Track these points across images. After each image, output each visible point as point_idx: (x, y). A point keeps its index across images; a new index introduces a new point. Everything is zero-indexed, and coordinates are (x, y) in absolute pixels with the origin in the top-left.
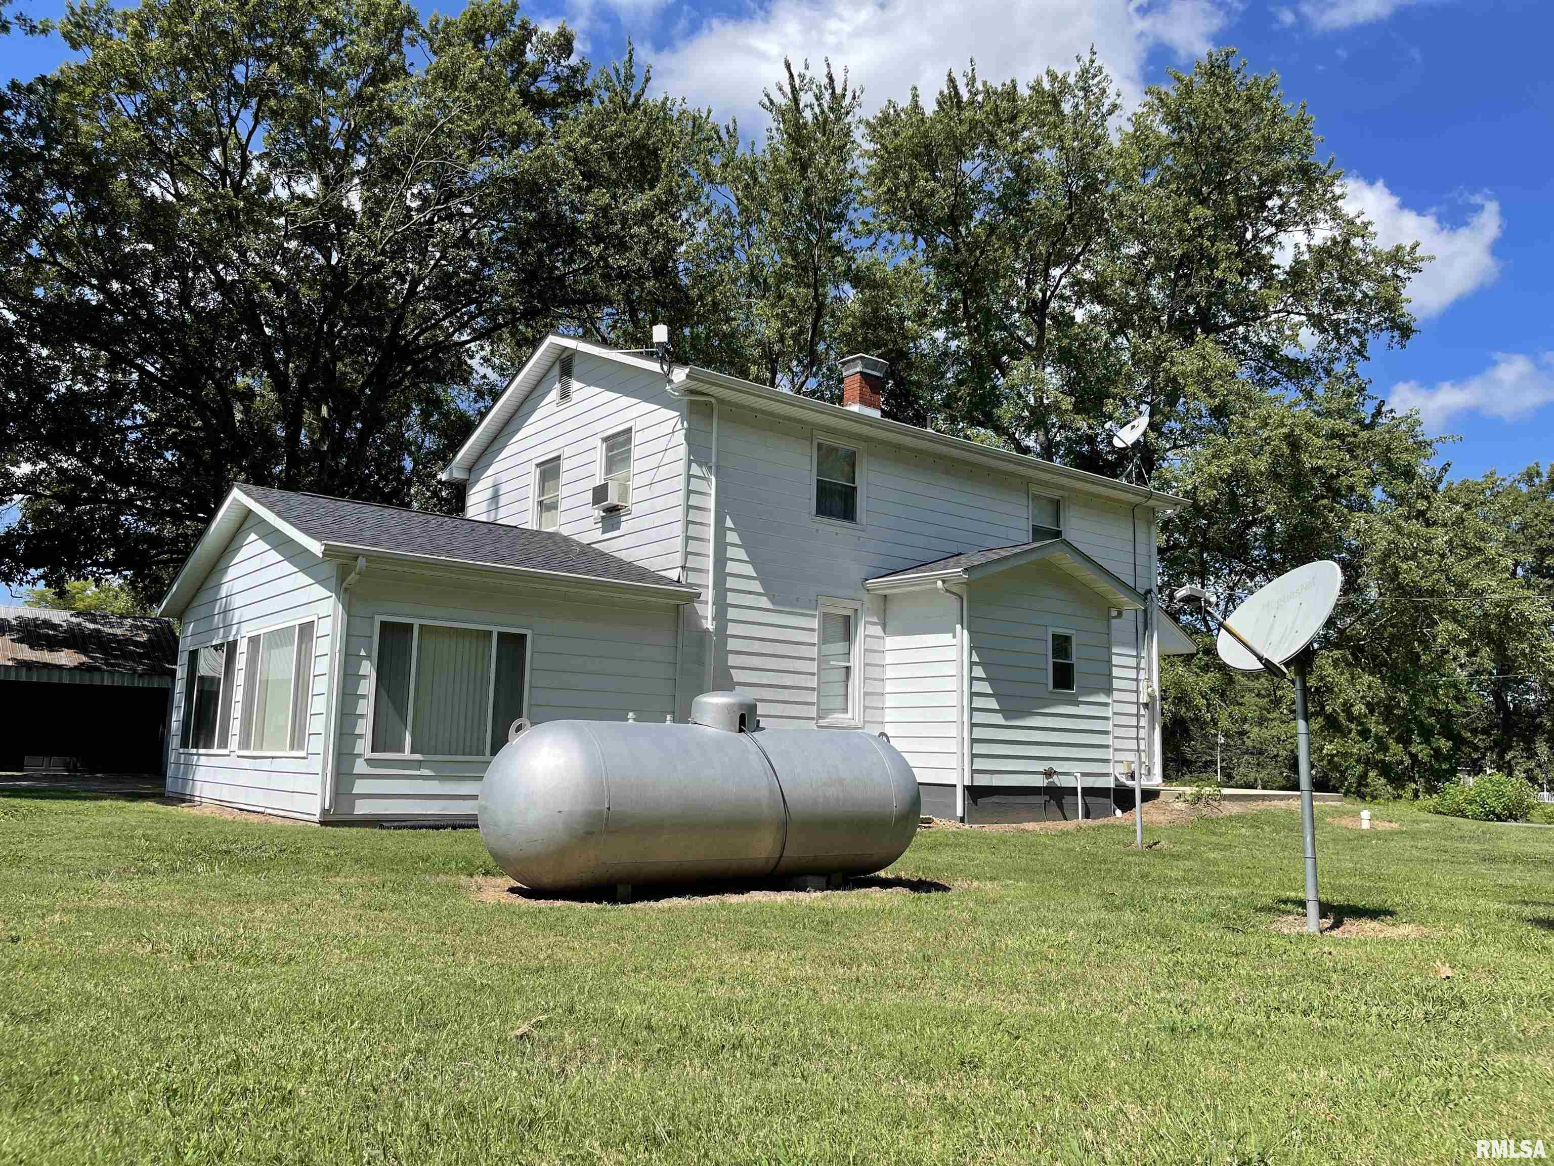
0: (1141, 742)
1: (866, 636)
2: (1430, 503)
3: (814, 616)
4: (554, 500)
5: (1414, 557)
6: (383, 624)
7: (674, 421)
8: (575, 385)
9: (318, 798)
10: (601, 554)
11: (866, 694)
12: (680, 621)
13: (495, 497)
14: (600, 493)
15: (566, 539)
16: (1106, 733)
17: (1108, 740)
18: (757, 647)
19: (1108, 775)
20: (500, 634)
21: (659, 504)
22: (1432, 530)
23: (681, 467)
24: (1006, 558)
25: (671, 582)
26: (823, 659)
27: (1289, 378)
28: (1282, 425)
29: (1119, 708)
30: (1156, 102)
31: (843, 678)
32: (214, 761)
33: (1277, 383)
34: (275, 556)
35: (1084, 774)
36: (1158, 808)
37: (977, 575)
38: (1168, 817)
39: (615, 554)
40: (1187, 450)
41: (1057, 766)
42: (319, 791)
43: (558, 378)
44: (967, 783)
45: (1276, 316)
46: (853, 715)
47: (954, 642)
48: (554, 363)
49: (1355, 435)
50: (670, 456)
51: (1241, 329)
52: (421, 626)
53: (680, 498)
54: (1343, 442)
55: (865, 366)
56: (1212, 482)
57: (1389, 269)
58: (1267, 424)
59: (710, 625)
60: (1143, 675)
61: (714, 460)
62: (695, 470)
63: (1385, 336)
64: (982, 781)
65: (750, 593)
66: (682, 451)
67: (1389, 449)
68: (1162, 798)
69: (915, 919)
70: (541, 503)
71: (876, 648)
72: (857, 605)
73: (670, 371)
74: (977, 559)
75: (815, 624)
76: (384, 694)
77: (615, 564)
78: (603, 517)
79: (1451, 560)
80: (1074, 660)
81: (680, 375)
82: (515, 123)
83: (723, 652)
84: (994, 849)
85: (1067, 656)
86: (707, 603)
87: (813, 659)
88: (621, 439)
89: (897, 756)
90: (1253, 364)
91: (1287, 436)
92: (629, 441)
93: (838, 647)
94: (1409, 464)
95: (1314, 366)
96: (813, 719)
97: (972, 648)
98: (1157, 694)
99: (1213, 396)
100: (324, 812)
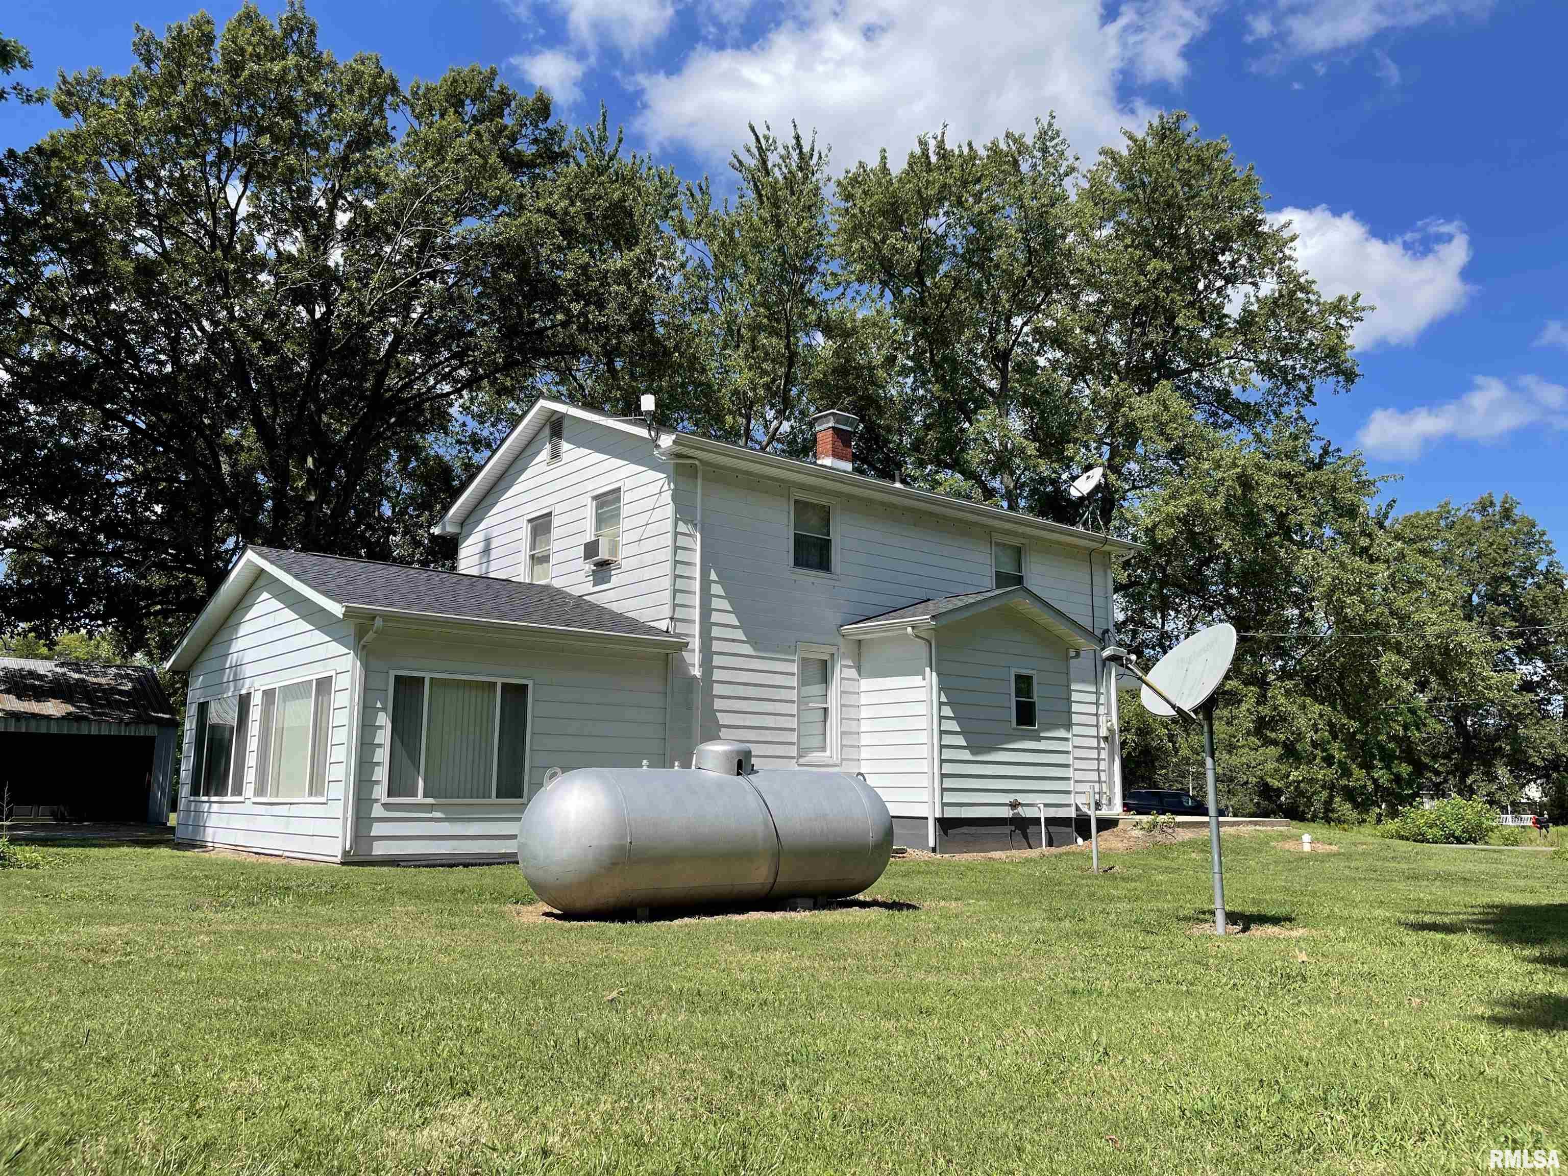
0: (1102, 774)
1: (842, 679)
2: (1372, 540)
3: (793, 661)
4: (545, 554)
5: (1358, 591)
6: (398, 678)
7: (661, 482)
8: (565, 446)
9: (340, 840)
10: (594, 606)
11: (843, 733)
12: (670, 670)
13: (487, 551)
14: (591, 549)
15: (559, 592)
16: (1067, 766)
17: (1069, 773)
18: (741, 691)
19: (1068, 805)
20: (504, 686)
21: (648, 559)
22: (1374, 567)
23: (668, 525)
24: (972, 604)
25: (659, 632)
26: (802, 701)
27: (1242, 421)
28: (1234, 465)
29: (1078, 741)
30: (1110, 161)
31: (822, 719)
32: (227, 808)
33: (1230, 425)
34: (289, 614)
35: (1046, 805)
36: (1118, 836)
37: (944, 621)
38: (1126, 844)
39: (606, 606)
40: (1146, 491)
41: (1022, 798)
42: (340, 833)
43: (548, 439)
44: (938, 815)
45: (1227, 362)
46: (831, 753)
47: (923, 683)
48: (544, 425)
49: (1303, 475)
50: (658, 514)
51: (1195, 375)
52: (432, 679)
53: (667, 554)
54: (1291, 482)
55: (837, 422)
56: (1170, 521)
57: (1332, 319)
58: (1220, 466)
59: (696, 672)
60: (1102, 710)
61: (699, 518)
62: (682, 527)
63: (1332, 379)
64: (951, 813)
65: (733, 641)
66: (670, 510)
67: (1334, 488)
68: (1120, 826)
69: (890, 929)
70: (532, 557)
71: (851, 690)
72: (832, 650)
73: (658, 437)
74: (944, 606)
75: (794, 668)
76: (398, 743)
77: (607, 616)
78: (593, 571)
79: (1392, 595)
80: (1036, 698)
81: (666, 441)
82: (497, 188)
83: (710, 697)
84: (962, 875)
85: (1029, 694)
86: (694, 651)
87: (793, 702)
88: (610, 497)
89: (872, 793)
90: (1207, 407)
91: (1239, 477)
92: (618, 499)
93: (816, 689)
94: (1352, 504)
95: (1263, 410)
96: (793, 758)
97: (940, 689)
98: (1116, 727)
99: (1169, 439)
100: (346, 853)
